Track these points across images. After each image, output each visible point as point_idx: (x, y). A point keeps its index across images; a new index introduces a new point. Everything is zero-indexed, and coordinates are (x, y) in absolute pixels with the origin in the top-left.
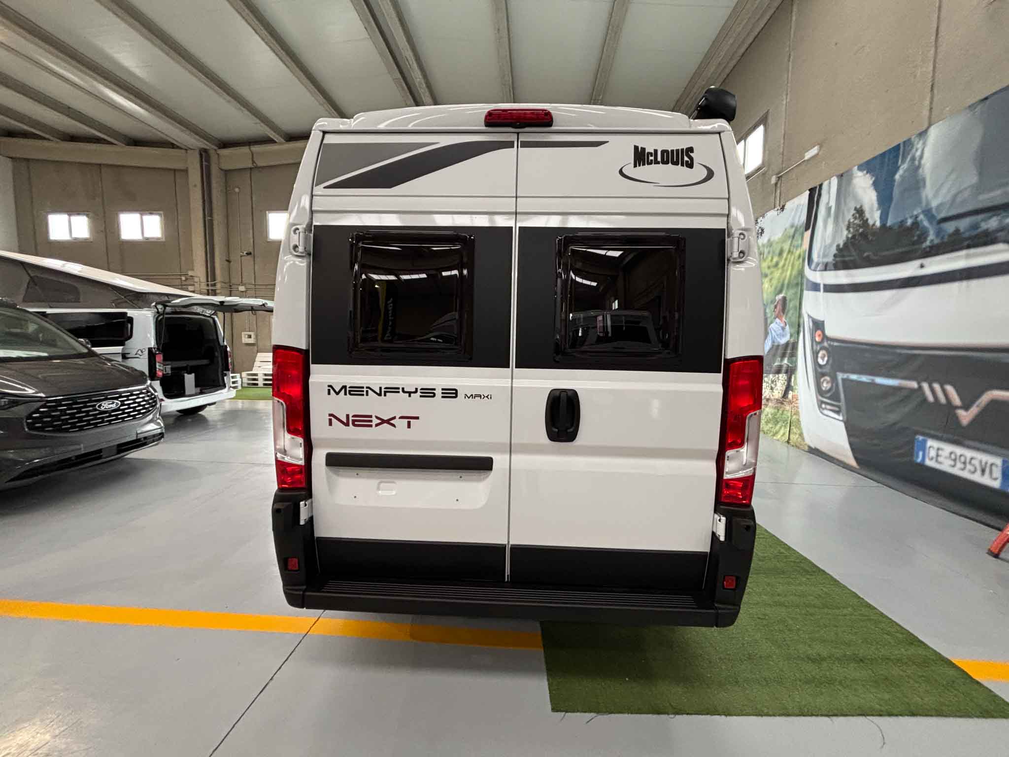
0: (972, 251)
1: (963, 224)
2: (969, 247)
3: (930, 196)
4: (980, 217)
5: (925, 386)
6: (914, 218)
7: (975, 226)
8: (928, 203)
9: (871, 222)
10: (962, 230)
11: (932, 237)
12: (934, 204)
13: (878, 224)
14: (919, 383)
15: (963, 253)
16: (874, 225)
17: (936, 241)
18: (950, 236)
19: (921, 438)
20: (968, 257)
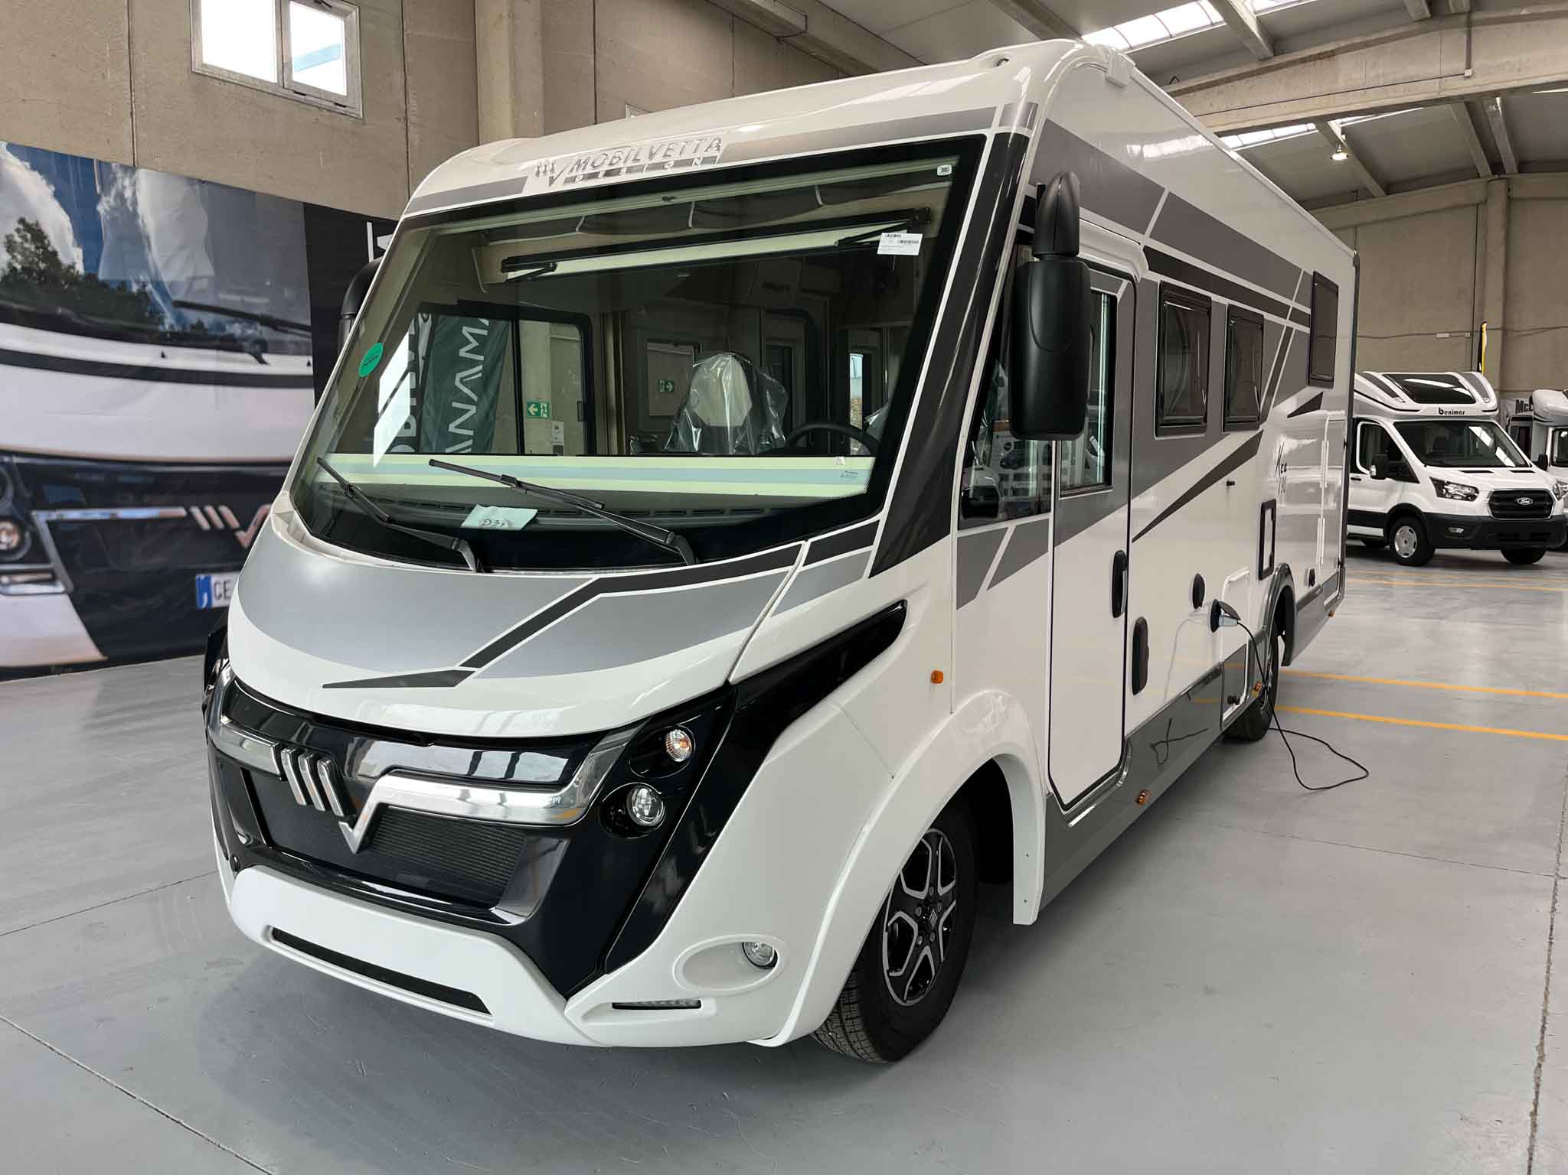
0: (222, 353)
1: (208, 319)
2: (218, 348)
3: (159, 265)
4: (223, 318)
5: (196, 511)
6: (141, 284)
7: (220, 327)
8: (157, 274)
9: (64, 260)
10: (206, 326)
11: (169, 322)
12: (166, 278)
13: (80, 268)
14: (187, 510)
15: (213, 353)
16: (72, 267)
17: (177, 328)
18: (193, 327)
19: (202, 577)
20: (218, 359)
